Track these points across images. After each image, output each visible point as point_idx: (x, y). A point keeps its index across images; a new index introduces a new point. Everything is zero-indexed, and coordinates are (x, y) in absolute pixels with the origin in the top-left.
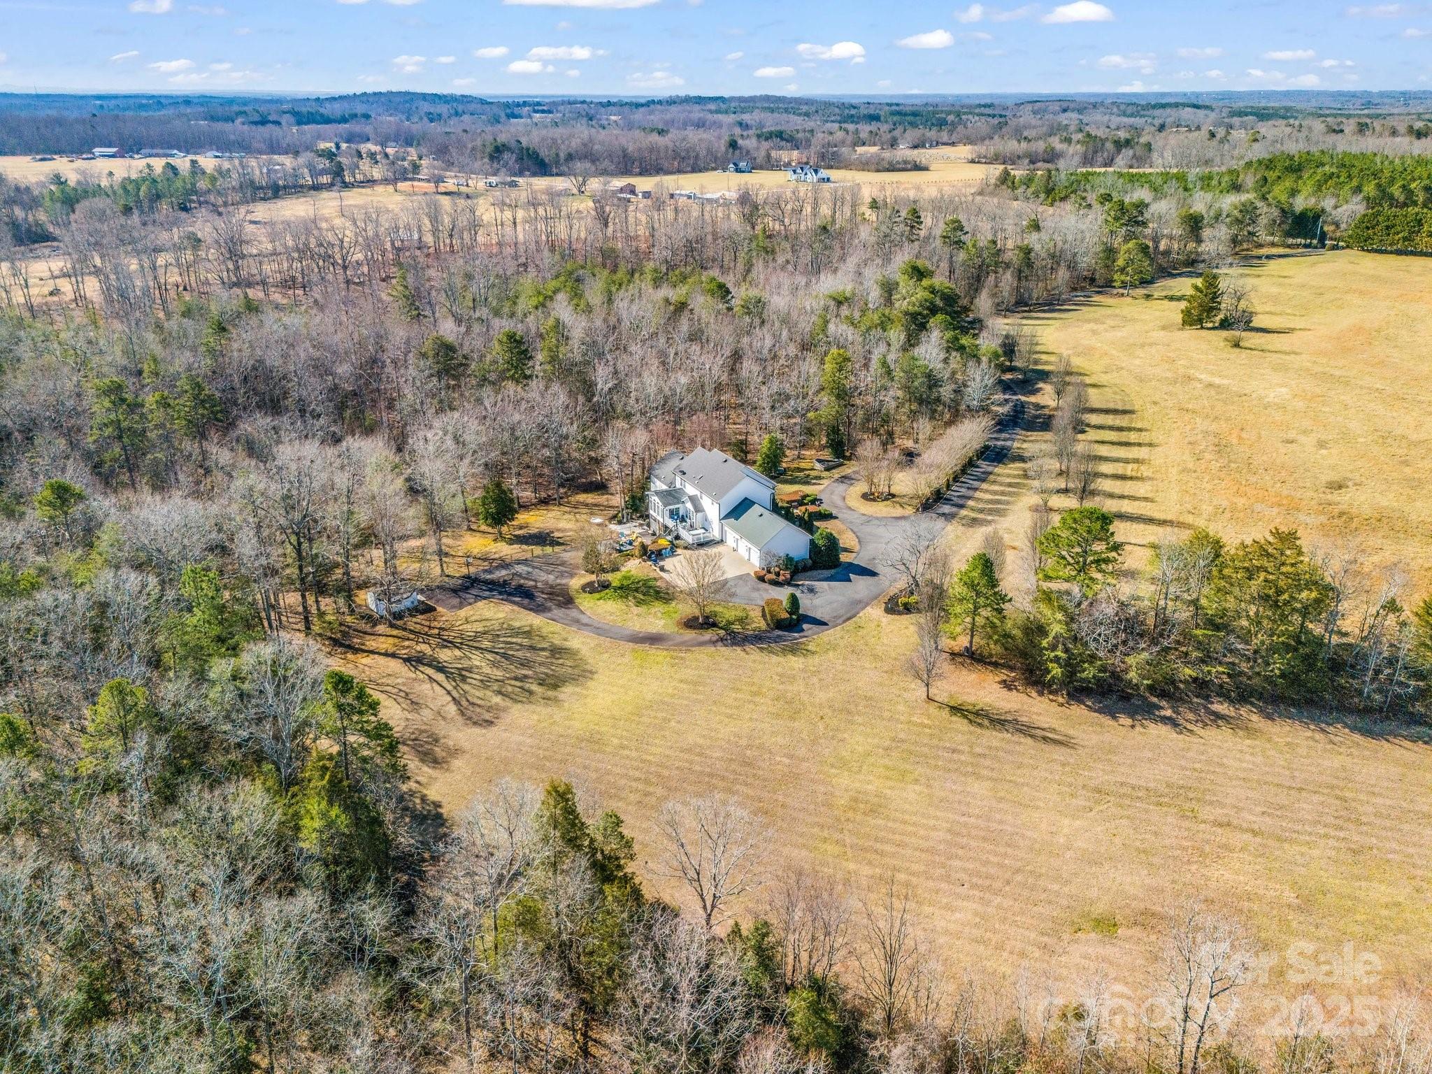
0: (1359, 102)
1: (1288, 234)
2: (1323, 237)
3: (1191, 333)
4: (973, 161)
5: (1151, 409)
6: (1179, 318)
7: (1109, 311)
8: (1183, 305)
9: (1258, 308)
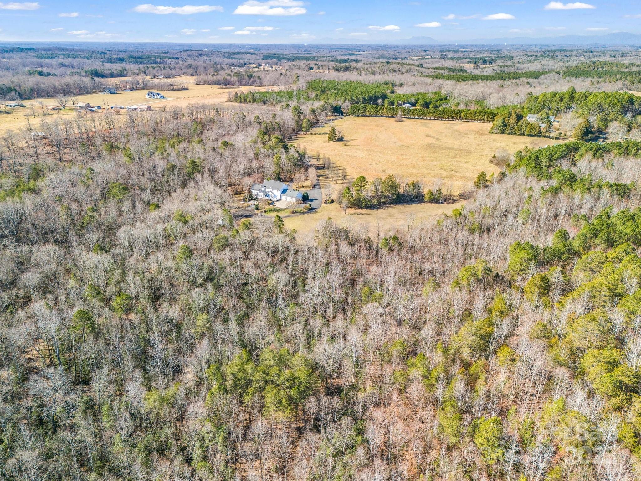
0: (304, 49)
1: (334, 113)
2: (342, 113)
3: (331, 144)
4: (197, 84)
5: (339, 162)
6: (327, 139)
7: (306, 139)
8: (328, 135)
9: (345, 135)
